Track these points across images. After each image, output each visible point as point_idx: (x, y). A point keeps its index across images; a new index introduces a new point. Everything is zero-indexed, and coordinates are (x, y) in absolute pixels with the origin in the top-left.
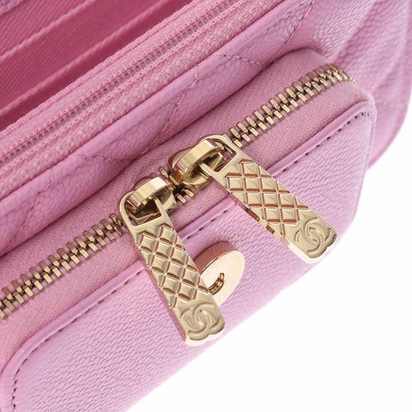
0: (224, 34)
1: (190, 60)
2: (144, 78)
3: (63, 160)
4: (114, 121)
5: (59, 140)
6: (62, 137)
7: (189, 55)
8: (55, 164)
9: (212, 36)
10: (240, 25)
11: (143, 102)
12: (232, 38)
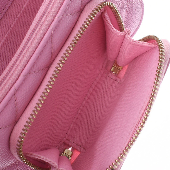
0: (56, 10)
1: (48, 24)
2: (35, 39)
3: (17, 80)
4: (30, 58)
5: (13, 74)
6: (14, 73)
7: (47, 23)
8: (15, 83)
9: (52, 13)
10: (60, 4)
11: (37, 47)
12: (59, 10)
